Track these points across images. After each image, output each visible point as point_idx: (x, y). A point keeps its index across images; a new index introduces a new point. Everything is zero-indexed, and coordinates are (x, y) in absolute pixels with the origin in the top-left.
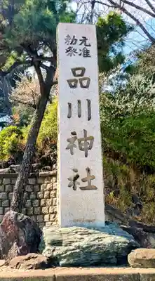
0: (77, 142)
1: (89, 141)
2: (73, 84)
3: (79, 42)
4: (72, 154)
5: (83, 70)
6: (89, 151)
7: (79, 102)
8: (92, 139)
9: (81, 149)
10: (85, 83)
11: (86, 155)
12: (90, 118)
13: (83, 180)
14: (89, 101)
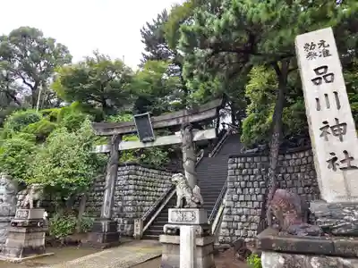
0: (329, 130)
1: (342, 127)
3: (318, 46)
4: (327, 139)
5: (326, 68)
6: (343, 136)
7: (326, 95)
8: (345, 125)
9: (335, 135)
10: (329, 78)
11: (341, 140)
12: (339, 107)
13: (342, 161)
14: (336, 93)
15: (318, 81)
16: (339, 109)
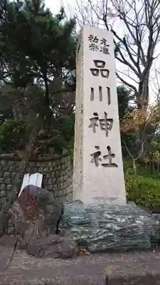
0: (98, 122)
1: (109, 123)
3: (100, 42)
4: (94, 131)
5: (104, 63)
6: (109, 131)
7: (100, 88)
9: (102, 129)
10: (105, 73)
11: (107, 135)
12: (109, 103)
13: (105, 157)
14: (108, 89)
15: (95, 72)
16: (109, 104)
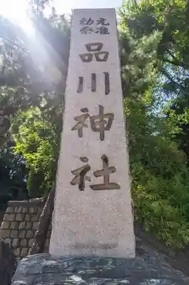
0: (88, 121)
1: (106, 119)
2: (86, 58)
3: (95, 22)
4: (80, 135)
5: (100, 46)
6: (106, 132)
7: (94, 76)
8: (111, 116)
9: (94, 129)
10: (101, 57)
11: (102, 138)
12: (107, 92)
13: (96, 174)
14: (107, 74)
16: (106, 94)
